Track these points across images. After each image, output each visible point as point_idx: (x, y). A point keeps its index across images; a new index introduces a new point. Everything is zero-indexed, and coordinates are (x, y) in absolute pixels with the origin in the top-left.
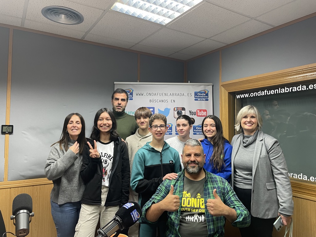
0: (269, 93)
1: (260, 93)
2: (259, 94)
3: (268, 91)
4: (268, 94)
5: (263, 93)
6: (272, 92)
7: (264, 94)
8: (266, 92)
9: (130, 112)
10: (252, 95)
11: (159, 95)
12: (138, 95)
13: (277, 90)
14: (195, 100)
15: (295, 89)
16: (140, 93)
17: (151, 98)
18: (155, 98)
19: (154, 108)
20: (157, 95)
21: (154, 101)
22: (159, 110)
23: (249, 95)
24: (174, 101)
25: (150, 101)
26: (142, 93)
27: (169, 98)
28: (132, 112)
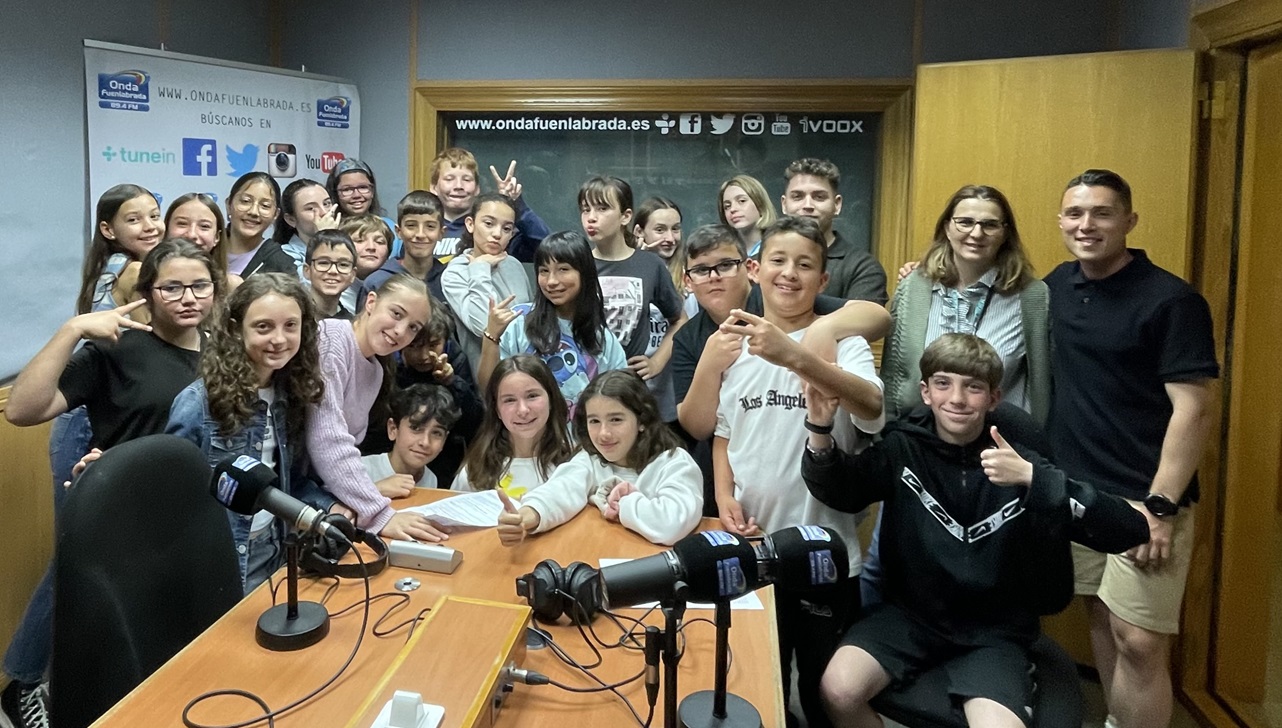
0: (544, 125)
1: (522, 121)
2: (520, 125)
3: (542, 122)
4: (542, 127)
5: (530, 125)
6: (552, 125)
7: (531, 128)
8: (539, 124)
9: (142, 154)
10: (501, 125)
11: (226, 101)
12: (166, 95)
13: (565, 121)
14: (320, 124)
15: (603, 125)
16: (170, 90)
17: (206, 108)
18: (217, 109)
19: (213, 143)
20: (221, 100)
21: (215, 121)
22: (228, 148)
23: (494, 124)
24: (269, 124)
25: (203, 118)
26: (178, 92)
27: (256, 114)
28: (148, 154)
